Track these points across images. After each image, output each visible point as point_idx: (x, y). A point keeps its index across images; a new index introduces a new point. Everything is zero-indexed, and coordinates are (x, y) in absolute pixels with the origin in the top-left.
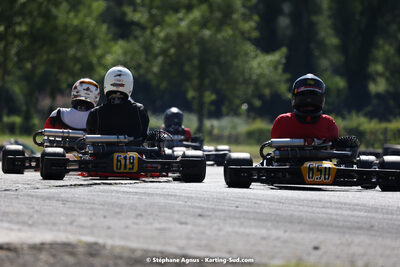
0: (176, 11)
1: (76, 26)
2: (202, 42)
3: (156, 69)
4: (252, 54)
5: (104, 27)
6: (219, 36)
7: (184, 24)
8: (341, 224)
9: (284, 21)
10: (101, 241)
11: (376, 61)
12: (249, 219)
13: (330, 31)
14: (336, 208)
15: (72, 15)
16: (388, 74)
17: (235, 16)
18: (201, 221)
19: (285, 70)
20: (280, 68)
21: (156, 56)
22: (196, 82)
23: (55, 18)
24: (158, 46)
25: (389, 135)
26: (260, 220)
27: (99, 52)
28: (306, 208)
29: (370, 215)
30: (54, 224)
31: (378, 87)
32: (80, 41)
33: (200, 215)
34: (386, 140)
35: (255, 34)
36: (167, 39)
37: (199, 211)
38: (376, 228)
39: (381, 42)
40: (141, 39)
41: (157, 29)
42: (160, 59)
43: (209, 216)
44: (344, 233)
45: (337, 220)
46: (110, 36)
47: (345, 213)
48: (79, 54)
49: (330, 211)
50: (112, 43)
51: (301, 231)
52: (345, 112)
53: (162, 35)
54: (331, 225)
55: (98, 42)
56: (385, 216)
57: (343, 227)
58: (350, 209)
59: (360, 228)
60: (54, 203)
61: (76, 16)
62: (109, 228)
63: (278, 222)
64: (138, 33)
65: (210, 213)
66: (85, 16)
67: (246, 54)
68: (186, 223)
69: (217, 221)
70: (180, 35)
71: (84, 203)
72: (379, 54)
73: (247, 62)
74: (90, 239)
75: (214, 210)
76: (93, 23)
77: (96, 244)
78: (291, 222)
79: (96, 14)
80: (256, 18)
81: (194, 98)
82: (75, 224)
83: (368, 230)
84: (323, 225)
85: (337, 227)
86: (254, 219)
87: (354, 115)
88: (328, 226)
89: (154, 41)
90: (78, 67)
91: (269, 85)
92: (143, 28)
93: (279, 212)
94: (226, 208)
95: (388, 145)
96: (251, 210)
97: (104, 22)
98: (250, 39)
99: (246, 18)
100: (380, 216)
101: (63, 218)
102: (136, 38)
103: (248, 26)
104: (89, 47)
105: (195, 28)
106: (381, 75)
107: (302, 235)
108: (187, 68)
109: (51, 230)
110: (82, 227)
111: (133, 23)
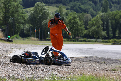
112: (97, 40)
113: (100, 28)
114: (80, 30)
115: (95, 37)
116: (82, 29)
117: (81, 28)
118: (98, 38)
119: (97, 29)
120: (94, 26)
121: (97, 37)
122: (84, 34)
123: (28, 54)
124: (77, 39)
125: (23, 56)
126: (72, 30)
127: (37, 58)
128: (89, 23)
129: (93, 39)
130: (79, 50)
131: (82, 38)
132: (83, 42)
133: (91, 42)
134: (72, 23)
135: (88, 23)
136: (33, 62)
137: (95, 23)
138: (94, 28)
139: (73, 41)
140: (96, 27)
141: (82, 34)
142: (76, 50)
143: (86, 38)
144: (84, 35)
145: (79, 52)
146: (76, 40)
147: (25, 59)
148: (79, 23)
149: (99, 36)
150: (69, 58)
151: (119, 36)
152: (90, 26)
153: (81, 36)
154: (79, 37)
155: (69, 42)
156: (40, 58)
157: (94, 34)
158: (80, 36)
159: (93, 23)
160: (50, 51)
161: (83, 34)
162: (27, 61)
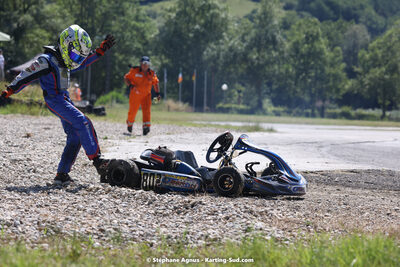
112: (388, 113)
114: (331, 79)
115: (380, 101)
116: (336, 77)
117: (333, 71)
118: (390, 108)
119: (387, 77)
120: (380, 66)
121: (388, 103)
122: (343, 92)
123: (161, 159)
124: (318, 109)
125: (147, 163)
126: (304, 78)
127: (192, 173)
128: (360, 55)
130: (329, 148)
132: (341, 118)
133: (368, 120)
134: (302, 56)
135: (357, 54)
136: (178, 183)
137: (383, 57)
138: (377, 72)
139: (307, 115)
141: (338, 91)
142: (319, 145)
144: (344, 96)
145: (329, 152)
146: (316, 112)
147: (153, 174)
148: (327, 54)
149: (394, 98)
150: (300, 175)
152: (363, 66)
153: (334, 97)
154: (327, 103)
155: (294, 119)
156: (203, 170)
157: (377, 94)
158: (331, 100)
159: (376, 55)
160: (235, 148)
162: (158, 181)
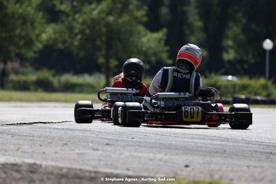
0: (90, 3)
1: (21, 14)
2: (108, 25)
3: (76, 43)
4: (143, 33)
5: (40, 14)
6: (120, 21)
7: (95, 13)
8: (204, 149)
9: (164, 11)
10: (38, 162)
11: (227, 38)
12: (142, 146)
13: (197, 17)
14: (201, 139)
15: (18, 6)
16: (236, 47)
17: (131, 7)
18: (108, 148)
19: (166, 44)
20: (163, 43)
21: (76, 35)
22: (104, 52)
23: (6, 8)
24: (77, 28)
25: (237, 88)
26: (148, 147)
27: (37, 32)
28: (180, 139)
29: (223, 143)
30: (6, 151)
31: (229, 55)
32: (24, 23)
33: (107, 144)
34: (235, 92)
35: (145, 19)
36: (84, 23)
37: (107, 141)
38: (228, 152)
39: (231, 24)
40: (66, 23)
41: (77, 16)
42: (79, 37)
43: (114, 144)
44: (206, 156)
45: (201, 147)
46: (44, 21)
47: (207, 142)
48: (23, 33)
49: (196, 141)
50: (46, 25)
51: (177, 154)
52: (207, 73)
53: (80, 20)
54: (197, 151)
55: (36, 25)
56: (234, 144)
57: (205, 151)
58: (210, 139)
59: (217, 153)
60: (6, 136)
61: (21, 7)
62: (44, 153)
63: (161, 148)
64: (64, 18)
65: (114, 143)
66: (27, 6)
67: (139, 33)
68: (97, 150)
69: (119, 148)
70: (93, 20)
71: (26, 136)
72: (230, 33)
73: (139, 38)
74: (31, 161)
75: (117, 140)
76: (33, 12)
77: (35, 164)
78: (169, 148)
79: (34, 5)
80: (146, 8)
81: (102, 64)
82: (20, 150)
83: (222, 153)
84: (191, 151)
85: (201, 151)
86: (145, 146)
87: (213, 75)
88: (195, 151)
89: (75, 24)
90: (22, 42)
91: (155, 54)
92: (67, 15)
93: (162, 142)
94: (126, 139)
95: (236, 95)
96: (142, 140)
97: (40, 10)
98: (141, 23)
99: (138, 8)
100: (231, 144)
101: (11, 147)
102: (62, 22)
103: (140, 14)
104: (30, 28)
105: (103, 15)
106: (232, 47)
107: (177, 157)
108: (98, 43)
109: (4, 155)
110: (25, 152)
111: (60, 12)
113: (130, 13)
129: (90, 73)
131: (29, 69)
140: (104, 6)
143: (50, 67)
151: (240, 62)
161: (35, 49)
